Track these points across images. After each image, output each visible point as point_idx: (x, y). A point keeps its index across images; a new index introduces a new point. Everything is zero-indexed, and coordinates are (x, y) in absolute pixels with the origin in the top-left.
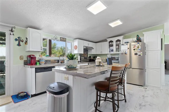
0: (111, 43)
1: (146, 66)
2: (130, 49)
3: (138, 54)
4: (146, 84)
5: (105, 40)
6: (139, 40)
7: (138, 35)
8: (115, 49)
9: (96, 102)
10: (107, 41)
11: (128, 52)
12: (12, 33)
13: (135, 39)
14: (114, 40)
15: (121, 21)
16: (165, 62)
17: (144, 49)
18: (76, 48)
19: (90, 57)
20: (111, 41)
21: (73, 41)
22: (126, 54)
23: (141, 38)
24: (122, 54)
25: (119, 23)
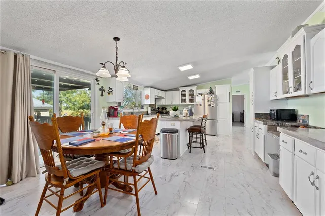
0: (183, 93)
1: (218, 117)
2: (204, 100)
3: (212, 106)
4: (218, 133)
5: (177, 89)
6: (211, 92)
7: (211, 87)
8: (188, 100)
9: (189, 144)
10: (179, 90)
11: (202, 103)
12: (97, 82)
13: (208, 91)
14: (188, 89)
15: (199, 75)
16: (233, 114)
17: (216, 101)
18: (147, 97)
19: (159, 108)
20: (184, 91)
21: (143, 90)
22: (200, 105)
23: (214, 90)
24: (197, 105)
25: (197, 76)
